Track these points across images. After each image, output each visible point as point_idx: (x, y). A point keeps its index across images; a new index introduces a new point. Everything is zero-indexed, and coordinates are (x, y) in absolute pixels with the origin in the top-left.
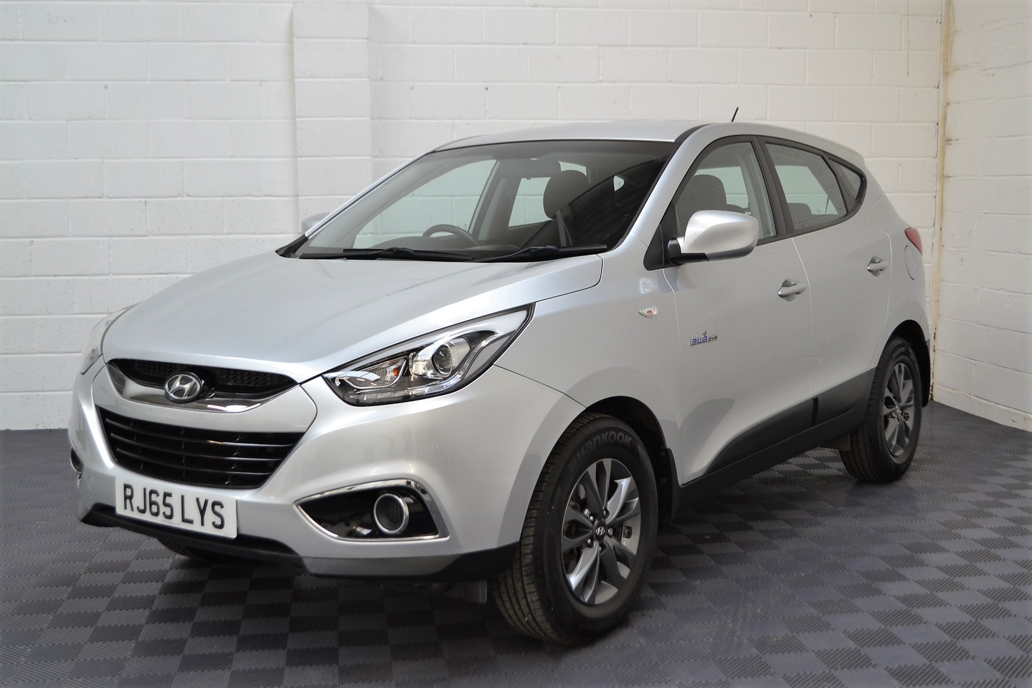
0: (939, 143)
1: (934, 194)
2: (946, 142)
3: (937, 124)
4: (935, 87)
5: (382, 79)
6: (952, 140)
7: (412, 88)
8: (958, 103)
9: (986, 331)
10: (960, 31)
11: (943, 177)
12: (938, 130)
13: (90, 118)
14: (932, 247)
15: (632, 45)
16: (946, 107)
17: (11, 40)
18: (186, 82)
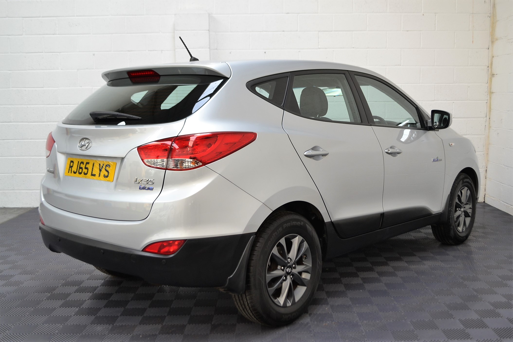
0: (489, 76)
1: (486, 101)
2: (492, 76)
3: (488, 67)
4: (487, 49)
5: (216, 49)
6: (495, 75)
7: (230, 53)
8: (497, 56)
9: (507, 169)
10: (498, 21)
11: (491, 93)
12: (488, 70)
13: (87, 69)
14: (485, 127)
15: (335, 31)
16: (492, 58)
17: (53, 34)
18: (128, 52)
